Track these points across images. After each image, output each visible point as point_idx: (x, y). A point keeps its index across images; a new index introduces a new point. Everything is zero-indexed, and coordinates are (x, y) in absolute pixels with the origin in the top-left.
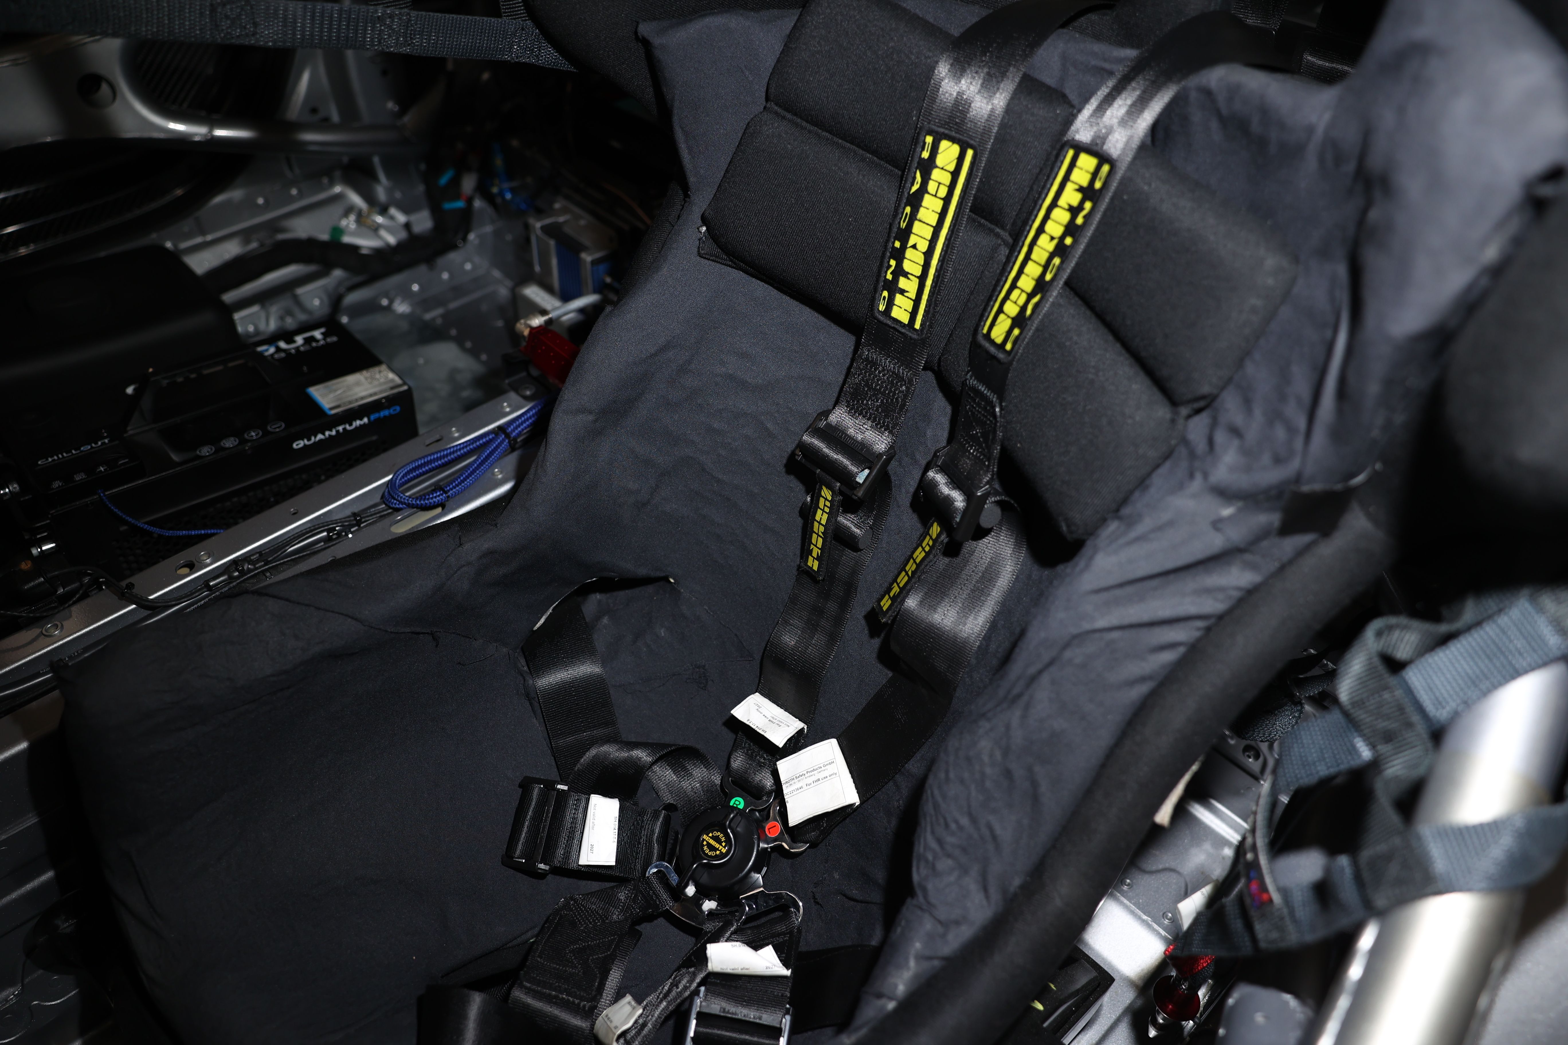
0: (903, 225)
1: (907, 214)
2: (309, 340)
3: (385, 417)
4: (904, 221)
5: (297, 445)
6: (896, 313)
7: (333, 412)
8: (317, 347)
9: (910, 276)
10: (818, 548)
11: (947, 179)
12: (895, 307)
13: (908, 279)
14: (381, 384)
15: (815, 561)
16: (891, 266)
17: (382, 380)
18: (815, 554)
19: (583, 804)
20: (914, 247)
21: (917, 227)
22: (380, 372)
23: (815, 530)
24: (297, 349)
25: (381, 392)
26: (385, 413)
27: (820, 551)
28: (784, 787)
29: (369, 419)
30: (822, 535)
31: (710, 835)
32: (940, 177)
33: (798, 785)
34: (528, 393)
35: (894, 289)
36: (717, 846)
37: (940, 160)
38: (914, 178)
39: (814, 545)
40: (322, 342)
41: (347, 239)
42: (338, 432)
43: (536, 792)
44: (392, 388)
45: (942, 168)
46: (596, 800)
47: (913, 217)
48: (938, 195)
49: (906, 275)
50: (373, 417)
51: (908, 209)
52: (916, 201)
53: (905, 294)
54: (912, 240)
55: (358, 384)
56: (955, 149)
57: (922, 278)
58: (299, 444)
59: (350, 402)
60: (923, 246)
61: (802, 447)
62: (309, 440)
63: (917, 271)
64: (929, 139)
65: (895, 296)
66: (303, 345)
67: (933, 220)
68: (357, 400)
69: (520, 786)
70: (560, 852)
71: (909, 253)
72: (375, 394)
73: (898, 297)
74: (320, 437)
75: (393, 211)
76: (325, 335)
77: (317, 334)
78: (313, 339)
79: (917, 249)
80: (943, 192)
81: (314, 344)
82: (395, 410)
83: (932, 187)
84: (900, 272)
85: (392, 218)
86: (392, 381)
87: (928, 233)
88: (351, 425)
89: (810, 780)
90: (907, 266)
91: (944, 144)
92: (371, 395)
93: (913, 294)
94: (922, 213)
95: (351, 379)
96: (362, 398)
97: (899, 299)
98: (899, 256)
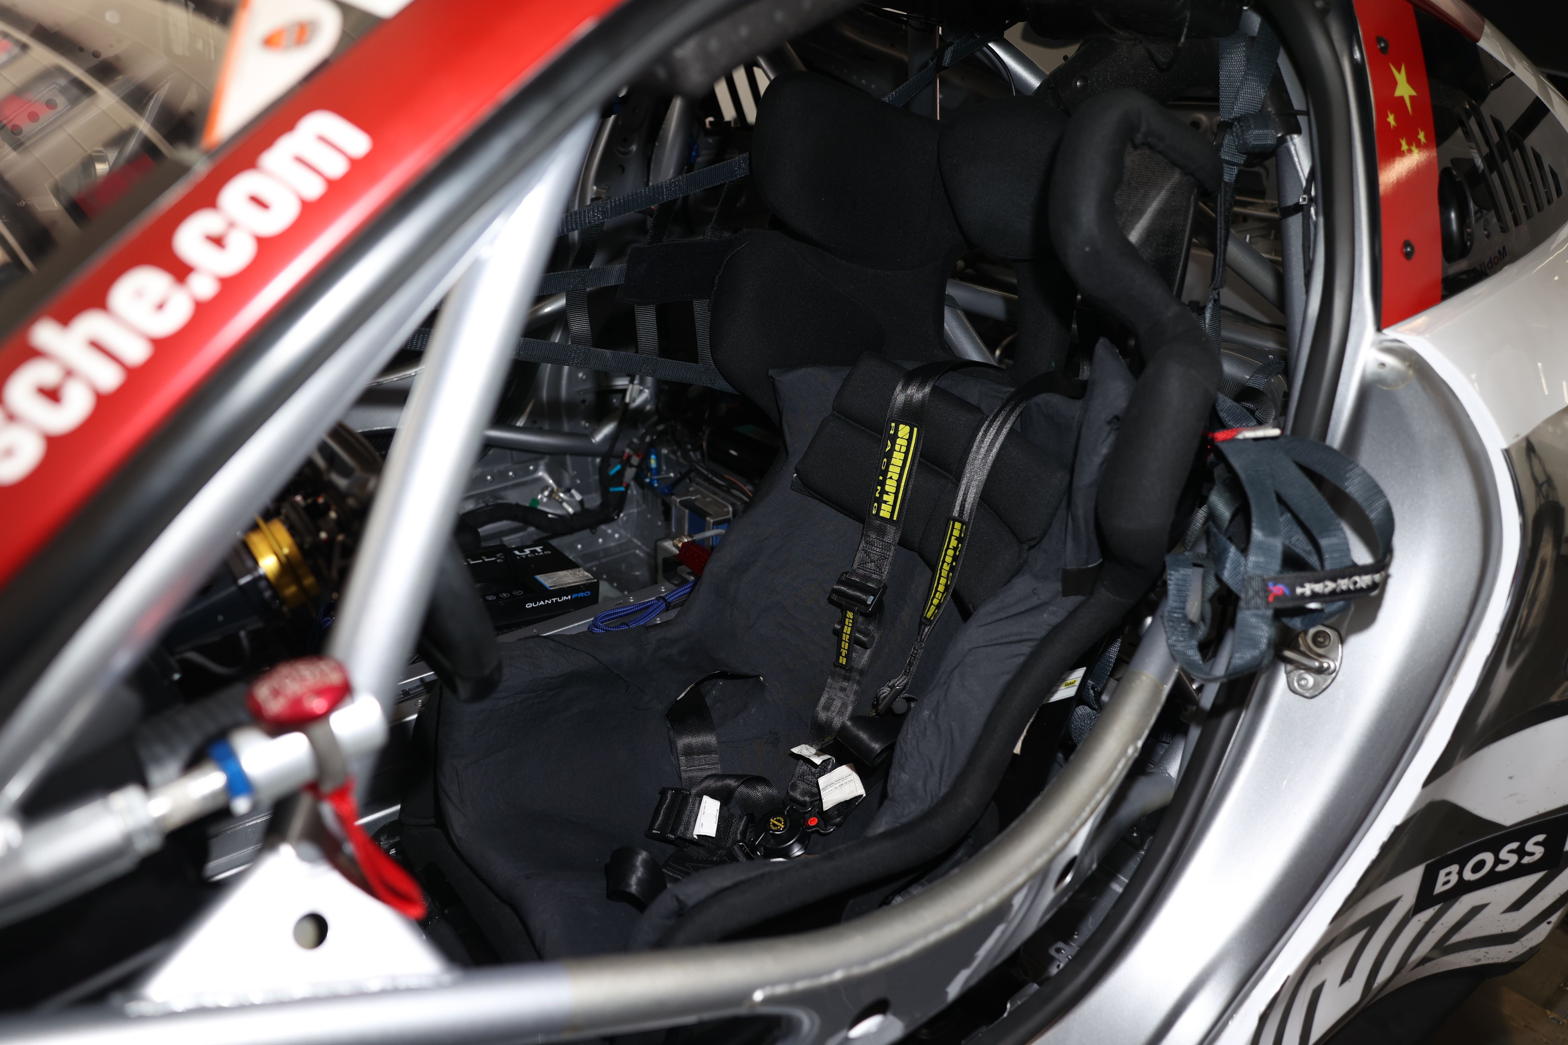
0: (883, 468)
1: (885, 462)
2: (532, 552)
3: (581, 597)
4: (884, 466)
5: (528, 606)
6: (882, 514)
7: (552, 589)
8: (538, 556)
9: (889, 493)
10: (846, 650)
11: (905, 443)
12: (881, 511)
13: (889, 495)
14: (580, 578)
15: (844, 658)
16: (878, 490)
17: (581, 575)
18: (843, 655)
19: (697, 802)
20: (891, 478)
21: (891, 468)
22: (579, 571)
23: (844, 639)
24: (527, 555)
25: (581, 581)
26: (581, 595)
27: (846, 651)
28: (821, 792)
29: (571, 597)
30: (848, 641)
31: (775, 819)
32: (901, 442)
33: (830, 789)
34: (676, 582)
35: (880, 501)
36: (779, 824)
37: (900, 434)
38: (887, 444)
39: (843, 648)
40: (541, 553)
41: (540, 508)
42: (552, 601)
43: (669, 796)
44: (587, 580)
45: (902, 438)
46: (706, 799)
47: (889, 464)
48: (901, 451)
49: (887, 493)
50: (574, 596)
51: (885, 460)
52: (889, 455)
53: (887, 503)
54: (889, 475)
55: (566, 576)
56: (908, 428)
57: (896, 494)
58: (529, 606)
59: (562, 585)
60: (896, 477)
61: (835, 591)
62: (535, 604)
63: (894, 490)
64: (893, 425)
65: (881, 505)
66: (529, 554)
67: (900, 463)
68: (566, 584)
69: (660, 793)
70: (682, 828)
71: (888, 482)
72: (577, 582)
73: (883, 505)
74: (542, 603)
75: (573, 491)
76: (543, 550)
77: (538, 549)
78: (536, 551)
79: (892, 479)
80: (904, 449)
81: (536, 554)
82: (587, 594)
83: (897, 447)
84: (884, 492)
85: (572, 496)
86: (587, 576)
87: (898, 470)
88: (560, 599)
89: (837, 786)
90: (887, 488)
91: (901, 426)
92: (574, 582)
93: (891, 503)
94: (893, 461)
95: (561, 573)
96: (569, 583)
97: (884, 506)
98: (883, 484)
